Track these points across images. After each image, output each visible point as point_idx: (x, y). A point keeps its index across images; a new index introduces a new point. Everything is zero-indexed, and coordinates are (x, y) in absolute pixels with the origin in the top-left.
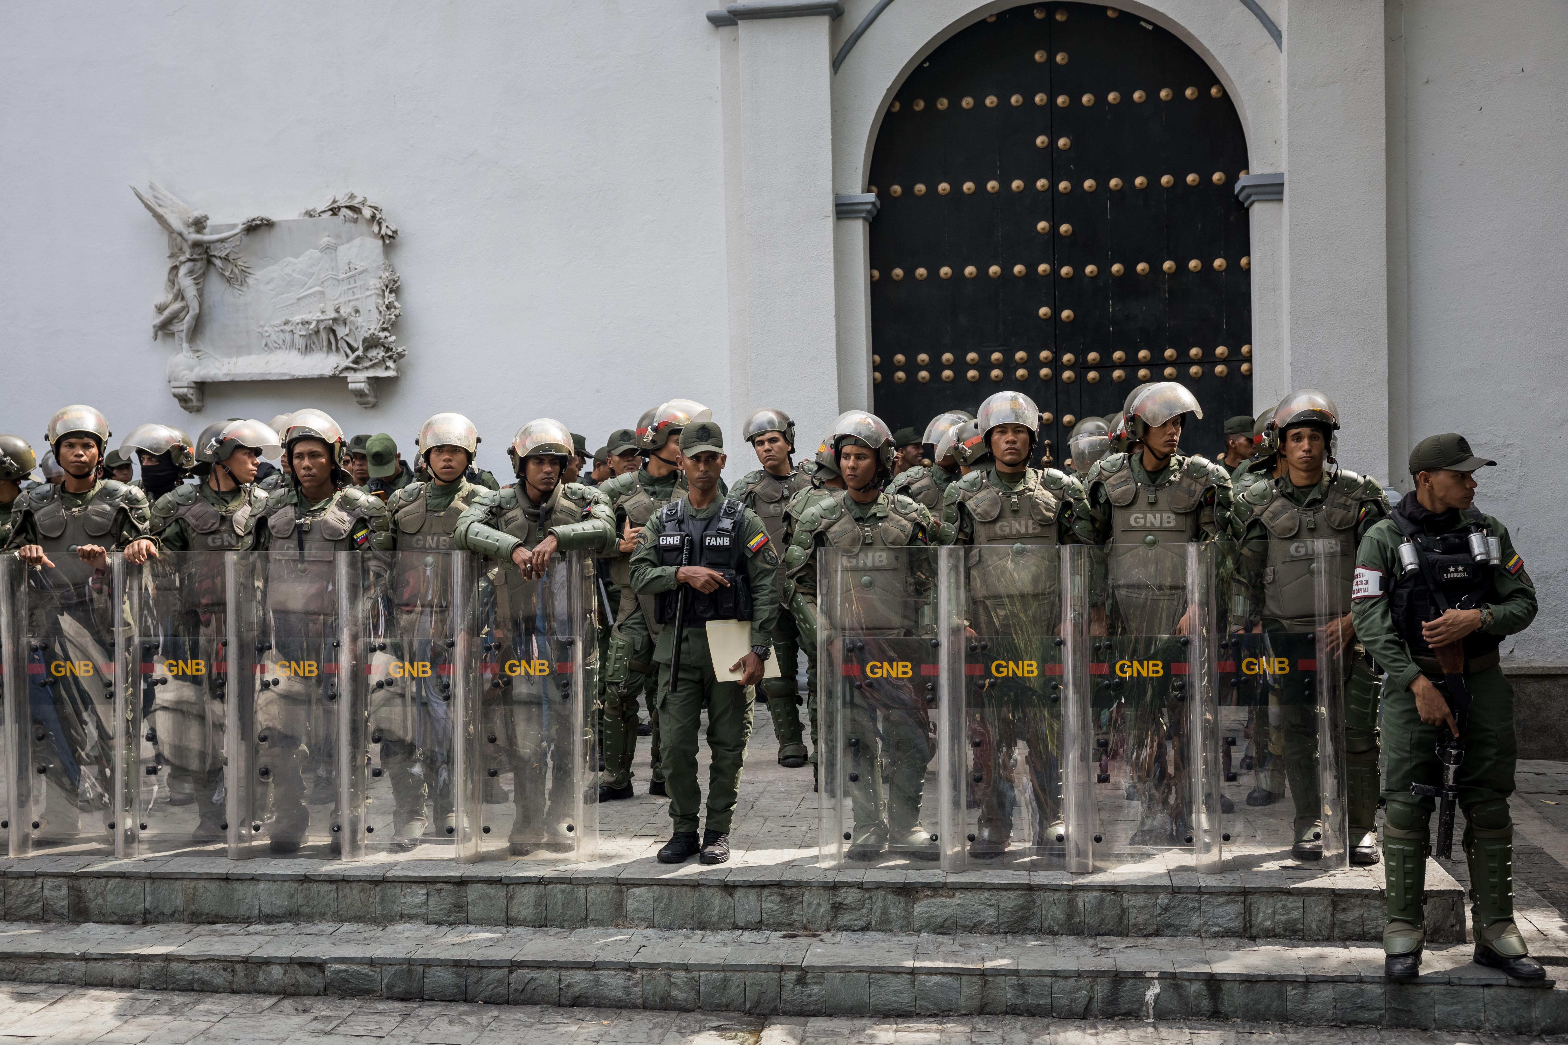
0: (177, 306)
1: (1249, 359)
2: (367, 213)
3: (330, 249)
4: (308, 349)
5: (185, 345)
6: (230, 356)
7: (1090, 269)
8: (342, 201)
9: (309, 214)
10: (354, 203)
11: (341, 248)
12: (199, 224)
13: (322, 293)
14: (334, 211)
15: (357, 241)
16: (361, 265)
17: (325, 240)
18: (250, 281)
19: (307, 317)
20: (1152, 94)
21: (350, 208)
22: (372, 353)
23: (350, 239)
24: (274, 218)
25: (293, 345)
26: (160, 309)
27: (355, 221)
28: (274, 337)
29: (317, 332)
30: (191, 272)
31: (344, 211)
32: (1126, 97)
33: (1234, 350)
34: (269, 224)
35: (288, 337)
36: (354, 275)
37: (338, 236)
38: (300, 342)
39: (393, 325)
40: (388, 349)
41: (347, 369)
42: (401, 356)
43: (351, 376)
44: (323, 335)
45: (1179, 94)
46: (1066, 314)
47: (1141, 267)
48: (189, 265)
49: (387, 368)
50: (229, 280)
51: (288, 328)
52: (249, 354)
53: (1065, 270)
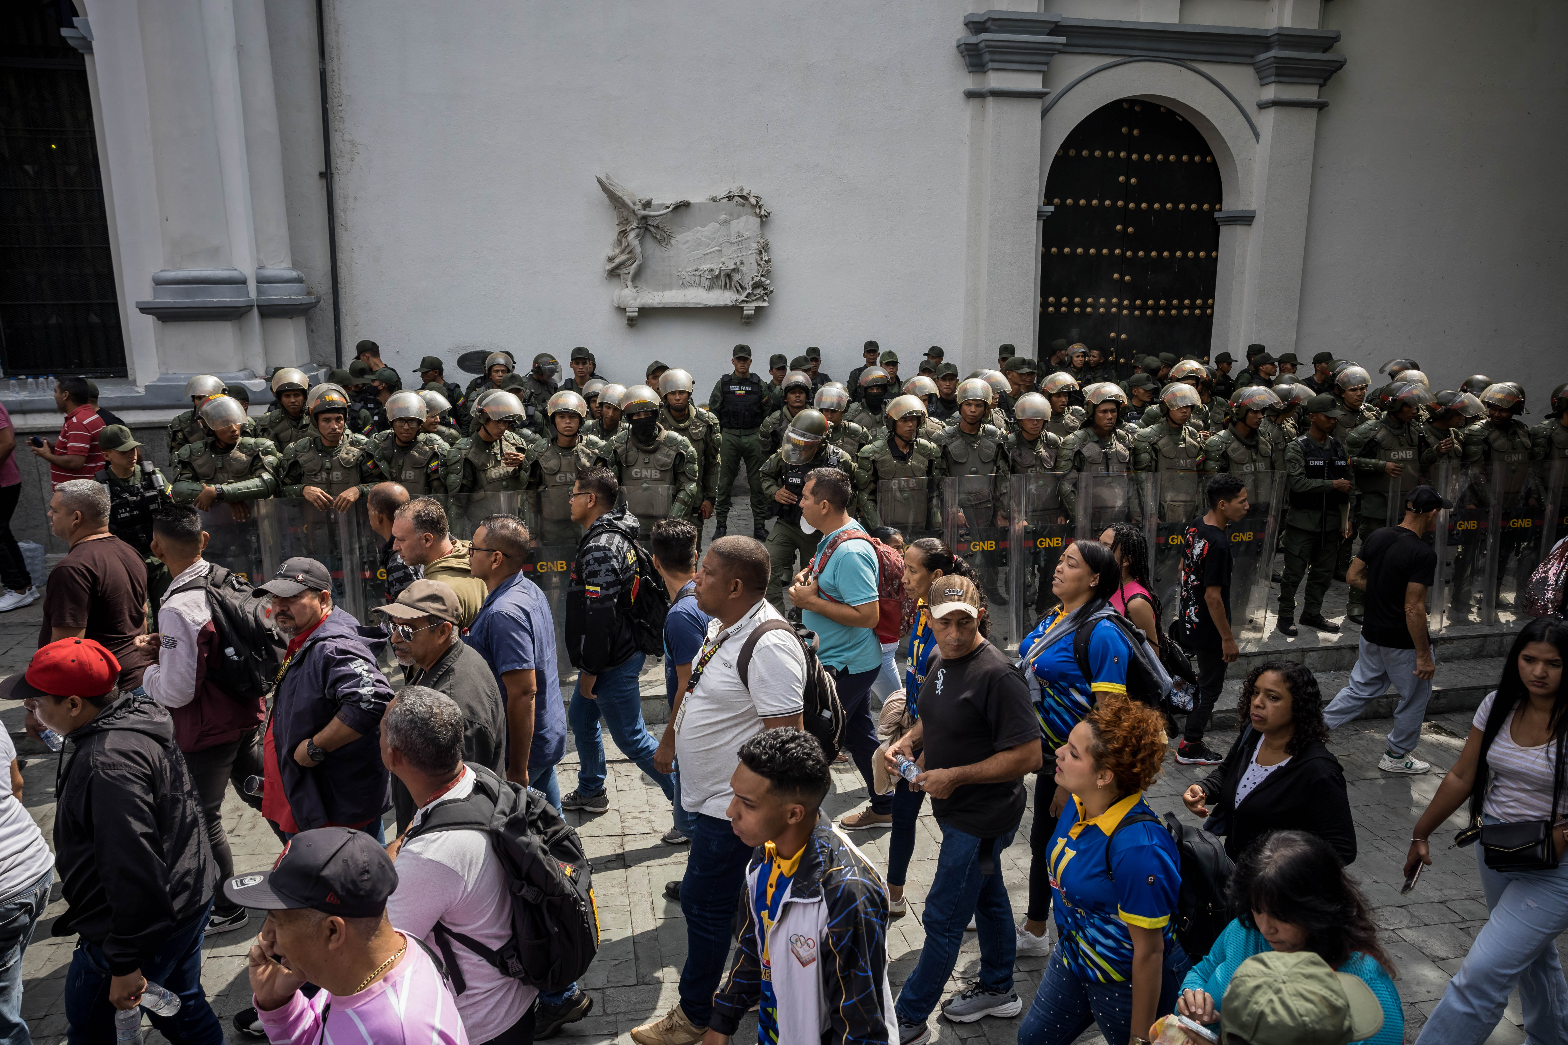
0: (624, 257)
1: (1212, 307)
2: (753, 201)
3: (727, 222)
4: (710, 288)
5: (629, 283)
6: (658, 291)
7: (1141, 253)
8: (736, 192)
9: (714, 199)
10: (745, 193)
11: (733, 222)
12: (647, 205)
13: (721, 251)
14: (730, 198)
15: (744, 218)
16: (747, 234)
17: (723, 217)
18: (673, 242)
19: (712, 266)
20: (1179, 158)
21: (742, 197)
22: (758, 291)
23: (739, 217)
24: (692, 201)
25: (700, 285)
26: (611, 259)
27: (743, 205)
28: (688, 279)
29: (718, 277)
30: (637, 236)
31: (737, 198)
32: (1166, 158)
33: (1205, 302)
34: (686, 205)
35: (697, 279)
36: (741, 240)
37: (731, 215)
38: (707, 283)
39: (767, 274)
40: (765, 289)
41: (743, 301)
42: (771, 292)
43: (746, 306)
44: (722, 279)
45: (1191, 159)
46: (1127, 278)
47: (1166, 254)
48: (637, 230)
49: (764, 300)
50: (659, 241)
51: (698, 273)
52: (671, 289)
53: (1129, 253)
